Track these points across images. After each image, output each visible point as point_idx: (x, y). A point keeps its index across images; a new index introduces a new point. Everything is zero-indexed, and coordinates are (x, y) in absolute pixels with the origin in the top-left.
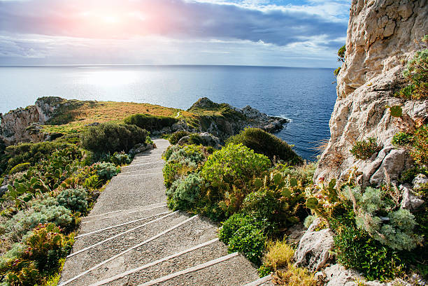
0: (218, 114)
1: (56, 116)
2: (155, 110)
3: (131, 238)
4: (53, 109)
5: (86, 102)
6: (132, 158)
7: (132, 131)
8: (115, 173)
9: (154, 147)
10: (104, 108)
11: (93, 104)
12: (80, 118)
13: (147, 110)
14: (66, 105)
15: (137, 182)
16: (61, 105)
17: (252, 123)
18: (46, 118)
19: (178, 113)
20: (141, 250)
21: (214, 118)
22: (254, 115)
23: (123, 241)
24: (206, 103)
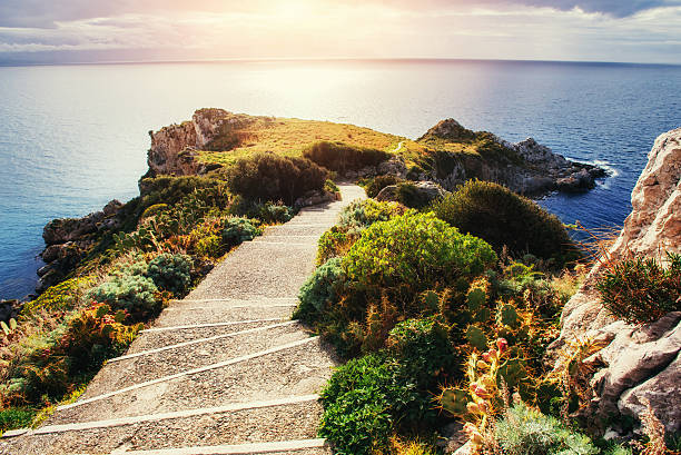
0: (471, 149)
1: (217, 137)
2: (362, 136)
3: (203, 352)
4: (214, 127)
5: (260, 118)
6: (295, 213)
7: (302, 169)
8: (249, 236)
9: (338, 198)
10: (283, 129)
11: (268, 122)
12: (248, 143)
13: (350, 136)
14: (232, 121)
15: (277, 254)
16: (225, 122)
17: (533, 171)
18: (204, 141)
19: (400, 144)
20: (197, 380)
21: (462, 156)
22: (539, 157)
23: (190, 356)
24: (452, 129)
